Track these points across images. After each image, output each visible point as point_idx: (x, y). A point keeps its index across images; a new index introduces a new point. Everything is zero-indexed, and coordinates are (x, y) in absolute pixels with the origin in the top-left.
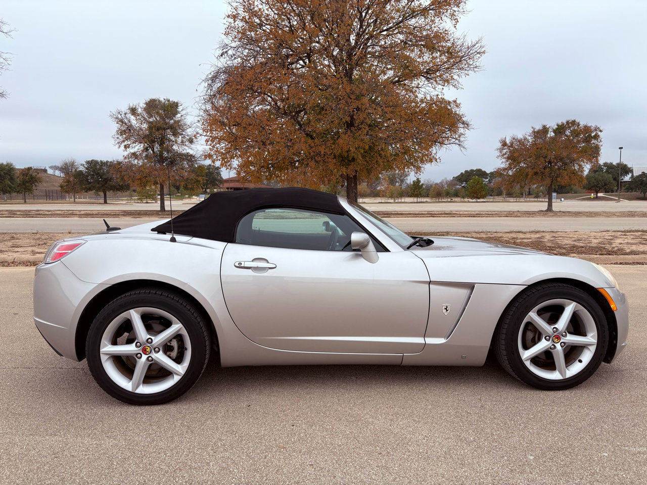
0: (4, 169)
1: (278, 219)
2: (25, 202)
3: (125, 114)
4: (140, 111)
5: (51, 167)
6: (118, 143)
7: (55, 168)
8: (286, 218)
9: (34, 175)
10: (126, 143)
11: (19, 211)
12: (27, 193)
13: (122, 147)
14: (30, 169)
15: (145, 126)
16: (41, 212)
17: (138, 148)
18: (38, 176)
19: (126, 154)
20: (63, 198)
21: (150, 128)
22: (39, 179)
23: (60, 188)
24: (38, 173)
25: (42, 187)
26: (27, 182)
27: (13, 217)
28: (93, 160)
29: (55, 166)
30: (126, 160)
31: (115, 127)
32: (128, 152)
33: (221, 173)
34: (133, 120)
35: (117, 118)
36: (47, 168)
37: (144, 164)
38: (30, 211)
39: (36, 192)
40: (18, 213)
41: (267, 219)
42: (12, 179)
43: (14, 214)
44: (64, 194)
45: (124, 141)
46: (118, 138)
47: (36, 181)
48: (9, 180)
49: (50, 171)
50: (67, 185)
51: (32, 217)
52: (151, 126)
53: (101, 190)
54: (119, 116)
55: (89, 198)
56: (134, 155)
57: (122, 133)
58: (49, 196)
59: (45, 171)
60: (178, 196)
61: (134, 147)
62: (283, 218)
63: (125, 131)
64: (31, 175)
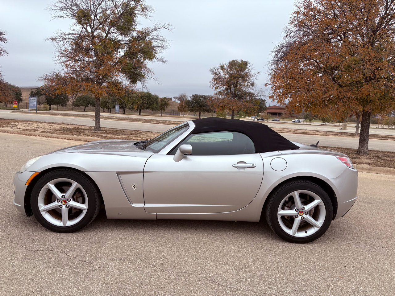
0: (154, 98)
1: (302, 134)
2: (161, 115)
3: (218, 69)
4: (226, 67)
5: (174, 98)
6: (212, 86)
7: (176, 98)
8: (308, 134)
9: (167, 101)
10: (216, 86)
11: (161, 121)
12: (162, 111)
13: (214, 88)
14: (165, 98)
15: (228, 76)
16: (171, 122)
17: (222, 88)
18: (168, 102)
19: (216, 92)
20: (178, 114)
21: (230, 77)
22: (169, 103)
23: (178, 109)
24: (168, 101)
25: (169, 108)
26: (163, 105)
27: (159, 124)
28: (196, 95)
29: (176, 97)
30: (215, 96)
31: (212, 76)
32: (217, 91)
33: (266, 104)
34: (222, 73)
35: (213, 72)
36: (172, 98)
37: (225, 98)
38: (166, 121)
39: (166, 111)
40: (161, 122)
41: (295, 133)
42: (157, 103)
43: (159, 122)
44: (179, 112)
45: (215, 85)
46: (212, 83)
47: (167, 104)
48: (156, 104)
49: (173, 100)
50: (181, 108)
51: (167, 124)
52: (231, 76)
53: (198, 111)
54: (215, 71)
55: (191, 115)
56: (220, 93)
57: (215, 80)
58: (173, 113)
59: (171, 99)
60: (238, 116)
61: (220, 88)
62: (306, 134)
63: (216, 79)
64: (165, 102)
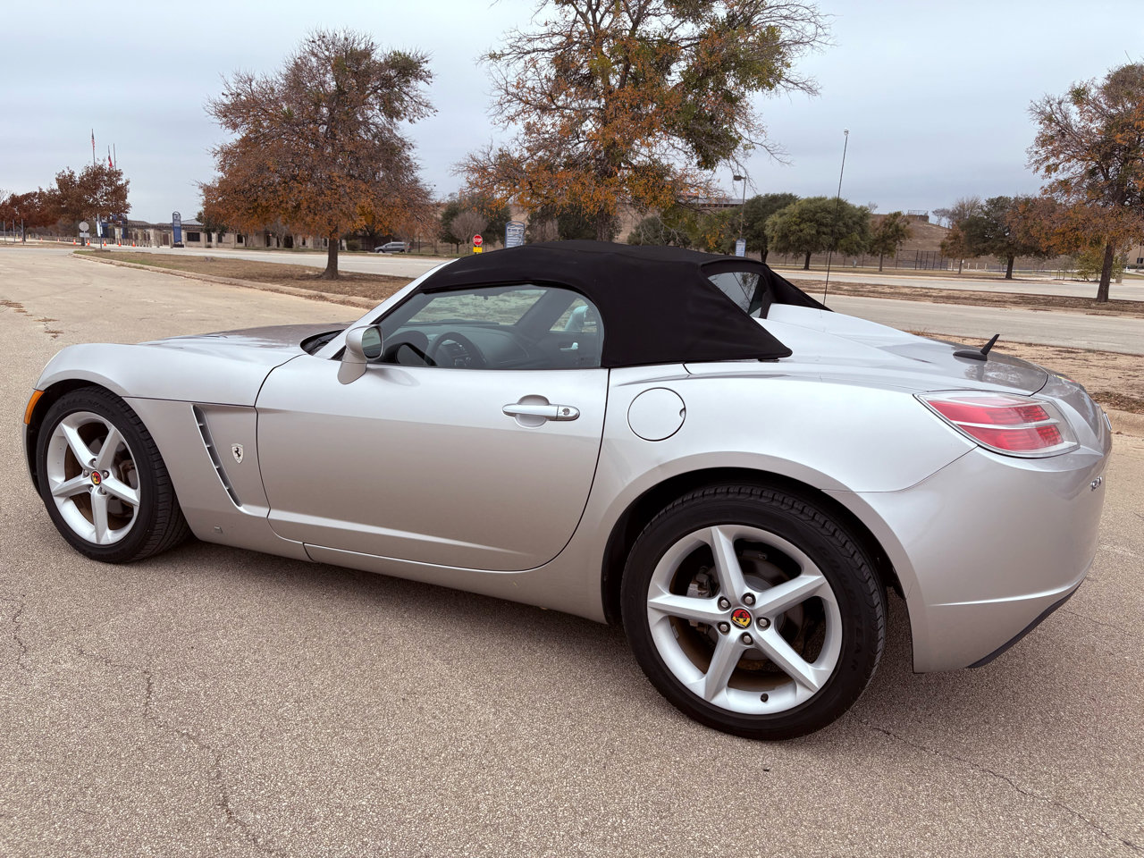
0: (855, 216)
2: (881, 270)
3: (1060, 103)
4: (1093, 92)
5: (935, 212)
6: (1036, 162)
7: (941, 213)
9: (901, 225)
10: (1052, 160)
12: (886, 255)
13: (1042, 171)
14: (897, 215)
15: (1097, 125)
17: (1076, 169)
18: (908, 227)
19: (1047, 183)
20: (943, 265)
21: (1108, 128)
22: (909, 231)
23: (940, 249)
24: (908, 223)
25: (908, 247)
26: (889, 237)
28: (1001, 198)
29: (943, 210)
30: (1047, 196)
31: (1036, 129)
32: (1053, 179)
34: (1074, 114)
35: (1042, 112)
36: (930, 214)
38: (863, 285)
39: (899, 255)
40: (845, 288)
42: (863, 232)
43: (839, 289)
44: (946, 259)
45: (1047, 158)
46: (1036, 152)
47: (903, 235)
48: (859, 234)
49: (933, 219)
50: (952, 244)
52: (1114, 124)
53: (1005, 253)
54: (1048, 108)
55: (988, 267)
56: (1065, 185)
57: (1044, 141)
58: (922, 262)
59: (925, 218)
61: (1069, 169)
63: (1052, 137)
64: (897, 226)
